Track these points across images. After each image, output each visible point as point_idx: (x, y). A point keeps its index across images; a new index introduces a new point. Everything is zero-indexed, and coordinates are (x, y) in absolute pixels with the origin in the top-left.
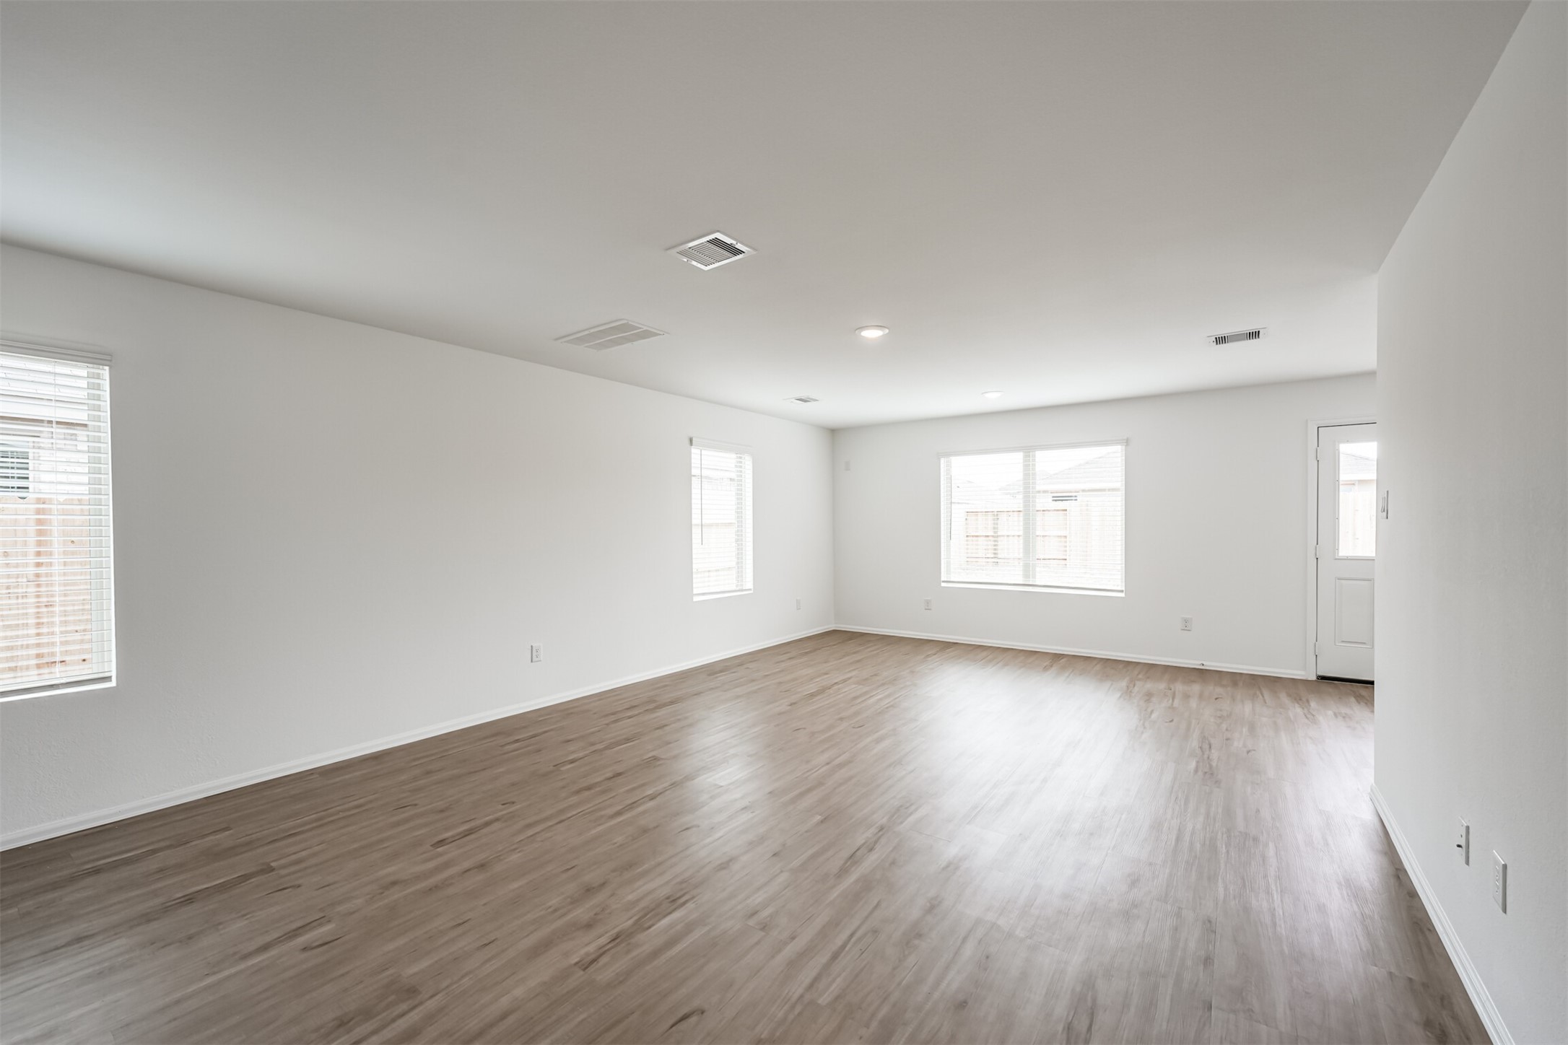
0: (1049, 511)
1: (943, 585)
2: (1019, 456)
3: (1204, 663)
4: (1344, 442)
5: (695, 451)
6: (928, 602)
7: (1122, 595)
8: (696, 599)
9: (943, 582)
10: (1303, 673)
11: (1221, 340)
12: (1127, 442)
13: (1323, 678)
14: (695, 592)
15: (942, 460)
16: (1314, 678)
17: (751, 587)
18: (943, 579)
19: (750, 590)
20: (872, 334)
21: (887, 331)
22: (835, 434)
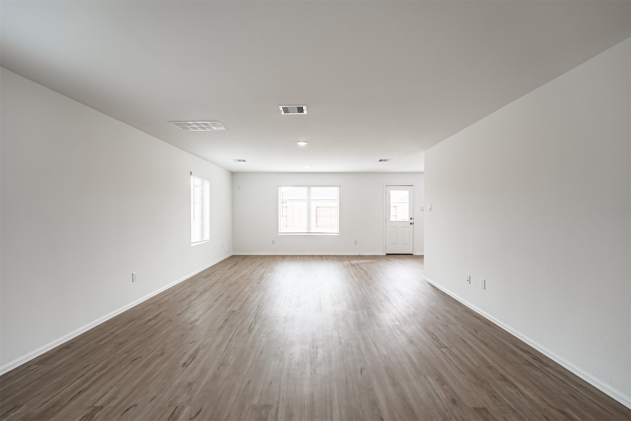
0: (319, 207)
1: (279, 234)
2: (306, 188)
3: (360, 254)
4: (392, 190)
5: (192, 178)
6: (273, 241)
7: (339, 234)
8: (192, 245)
9: (279, 233)
10: (383, 253)
11: (381, 161)
12: (340, 186)
13: (387, 254)
14: (192, 241)
15: (279, 188)
16: (385, 255)
17: (209, 239)
18: (279, 232)
19: (209, 240)
20: (302, 144)
21: (307, 143)
22: (233, 174)
